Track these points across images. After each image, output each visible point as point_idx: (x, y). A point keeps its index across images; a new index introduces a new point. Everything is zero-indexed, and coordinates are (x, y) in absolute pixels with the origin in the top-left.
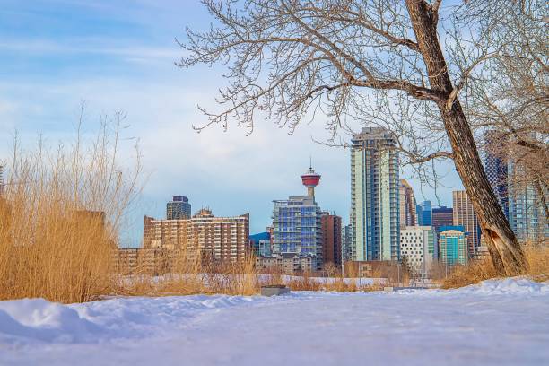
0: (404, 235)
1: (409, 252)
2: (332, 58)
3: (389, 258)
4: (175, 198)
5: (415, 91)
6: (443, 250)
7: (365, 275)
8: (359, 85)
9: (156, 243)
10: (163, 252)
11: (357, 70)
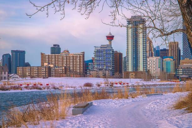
0: (148, 61)
1: (150, 67)
3: (142, 70)
4: (54, 45)
6: (165, 66)
7: (132, 78)
9: (46, 64)
10: (50, 68)
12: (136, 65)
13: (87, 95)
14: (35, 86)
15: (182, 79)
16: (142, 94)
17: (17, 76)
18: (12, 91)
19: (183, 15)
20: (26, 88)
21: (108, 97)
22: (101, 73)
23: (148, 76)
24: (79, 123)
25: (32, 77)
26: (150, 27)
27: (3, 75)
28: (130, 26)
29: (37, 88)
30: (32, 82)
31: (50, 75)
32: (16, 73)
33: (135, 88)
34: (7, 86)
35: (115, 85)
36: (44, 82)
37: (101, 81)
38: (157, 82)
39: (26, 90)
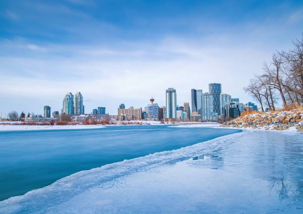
0: (177, 112)
3: (174, 117)
12: (171, 115)
28: (168, 93)
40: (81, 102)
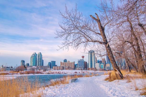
0: (96, 64)
1: (96, 67)
2: (84, 36)
3: (94, 68)
4: (65, 59)
5: (101, 43)
6: (101, 66)
7: (90, 70)
8: (90, 42)
9: (62, 65)
10: (63, 67)
11: (89, 39)
12: (91, 66)
13: (76, 76)
14: (58, 73)
15: (107, 71)
16: (94, 75)
17: (53, 69)
18: (51, 74)
19: (107, 50)
20: (56, 73)
21: (83, 77)
22: (80, 69)
23: (96, 69)
24: (73, 85)
25: (58, 70)
26: (96, 54)
27: (49, 69)
28: (89, 53)
29: (59, 73)
30: (58, 71)
31: (63, 69)
32: (52, 68)
33: (91, 73)
34: (50, 73)
35: (85, 73)
36: (61, 71)
37: (80, 71)
38: (99, 71)
39: (55, 74)
40: (41, 58)
